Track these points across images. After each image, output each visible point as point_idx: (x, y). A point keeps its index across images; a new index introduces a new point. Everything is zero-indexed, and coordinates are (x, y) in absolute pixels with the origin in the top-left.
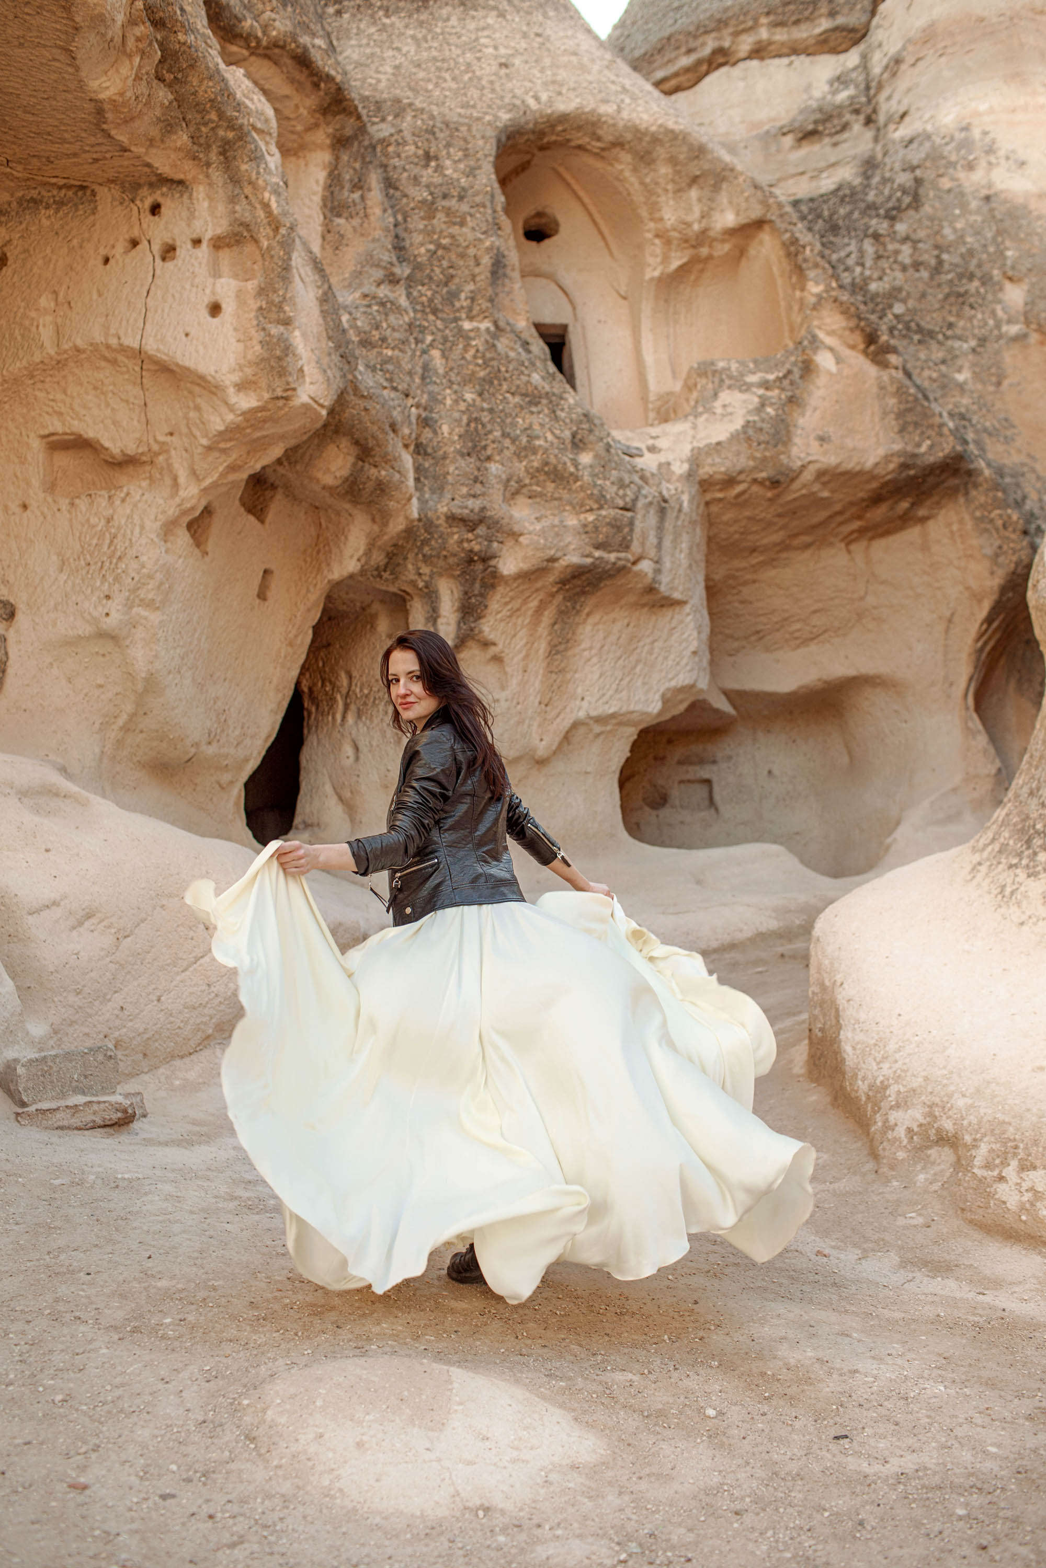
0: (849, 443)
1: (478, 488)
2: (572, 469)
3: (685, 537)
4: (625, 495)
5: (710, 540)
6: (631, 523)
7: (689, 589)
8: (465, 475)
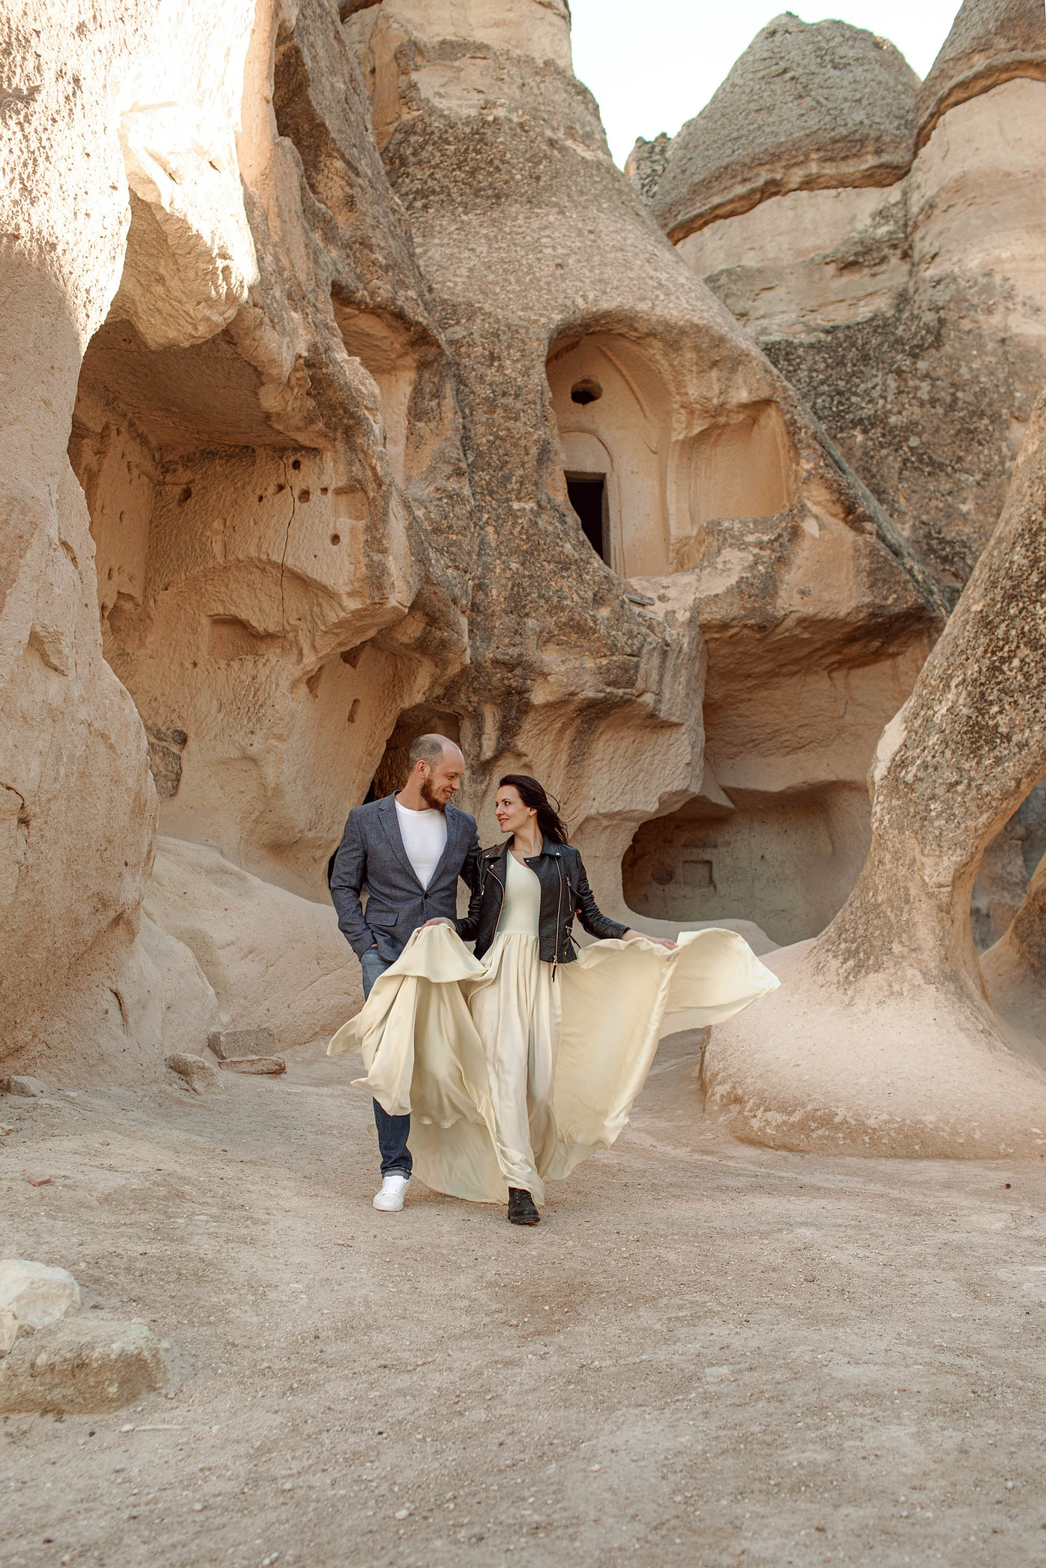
0: (826, 596)
1: (518, 639)
2: (592, 624)
3: (683, 672)
4: (633, 644)
5: (709, 669)
6: (637, 666)
7: (685, 714)
8: (508, 629)
